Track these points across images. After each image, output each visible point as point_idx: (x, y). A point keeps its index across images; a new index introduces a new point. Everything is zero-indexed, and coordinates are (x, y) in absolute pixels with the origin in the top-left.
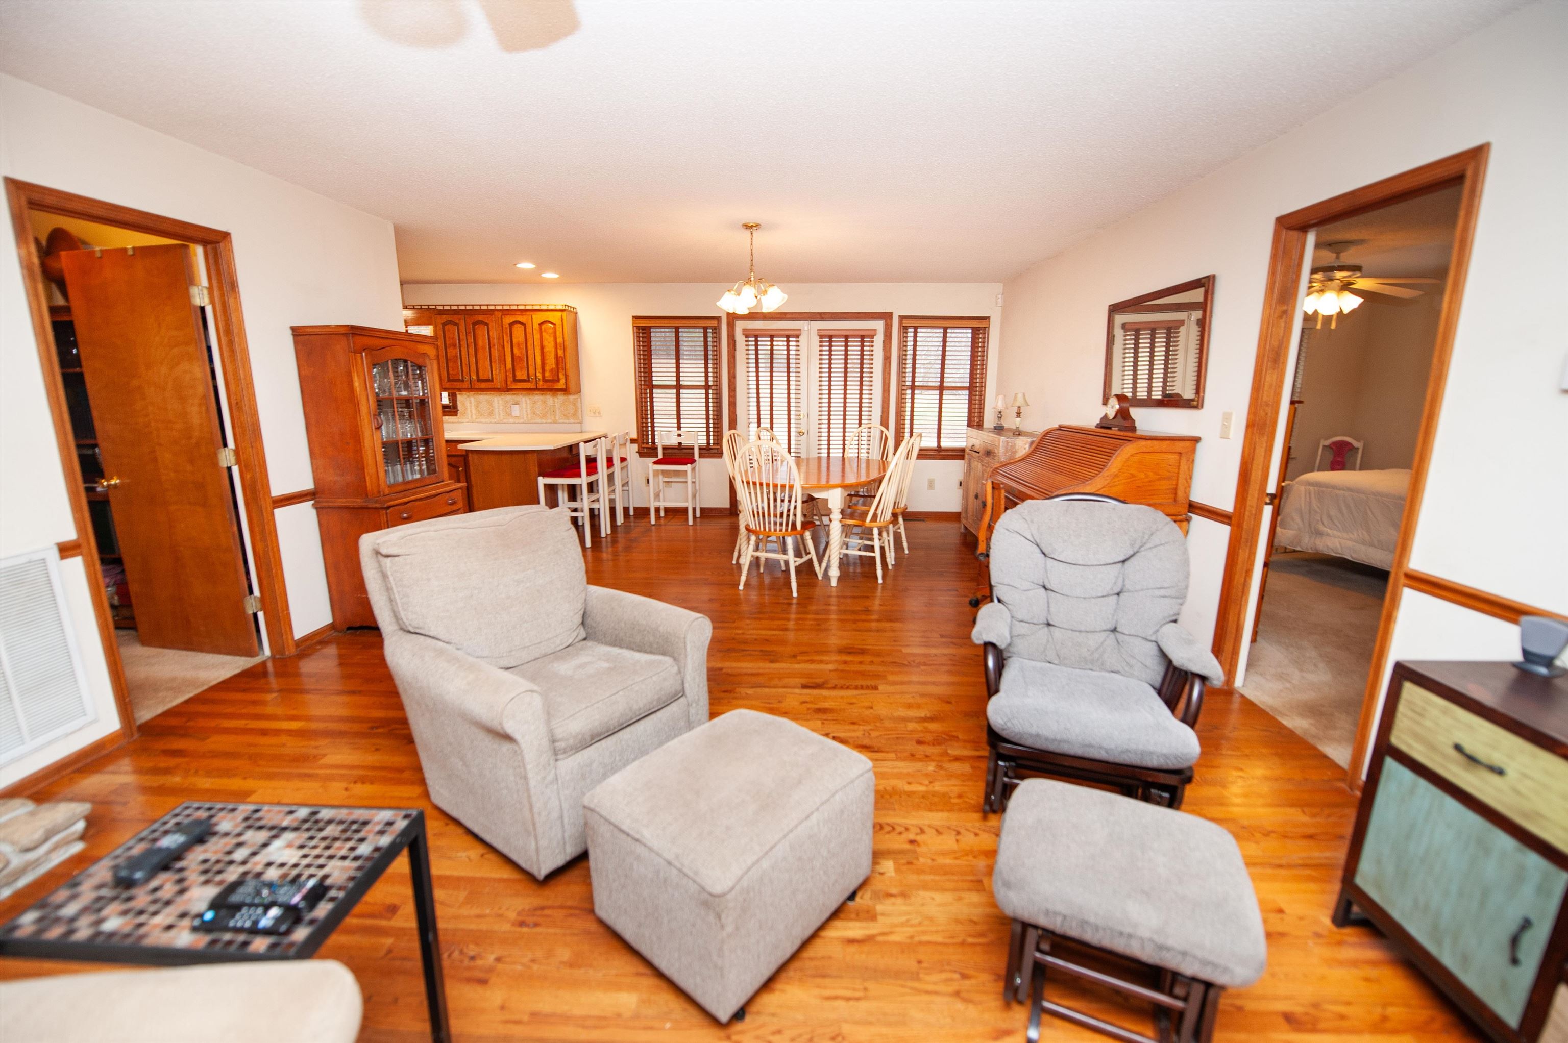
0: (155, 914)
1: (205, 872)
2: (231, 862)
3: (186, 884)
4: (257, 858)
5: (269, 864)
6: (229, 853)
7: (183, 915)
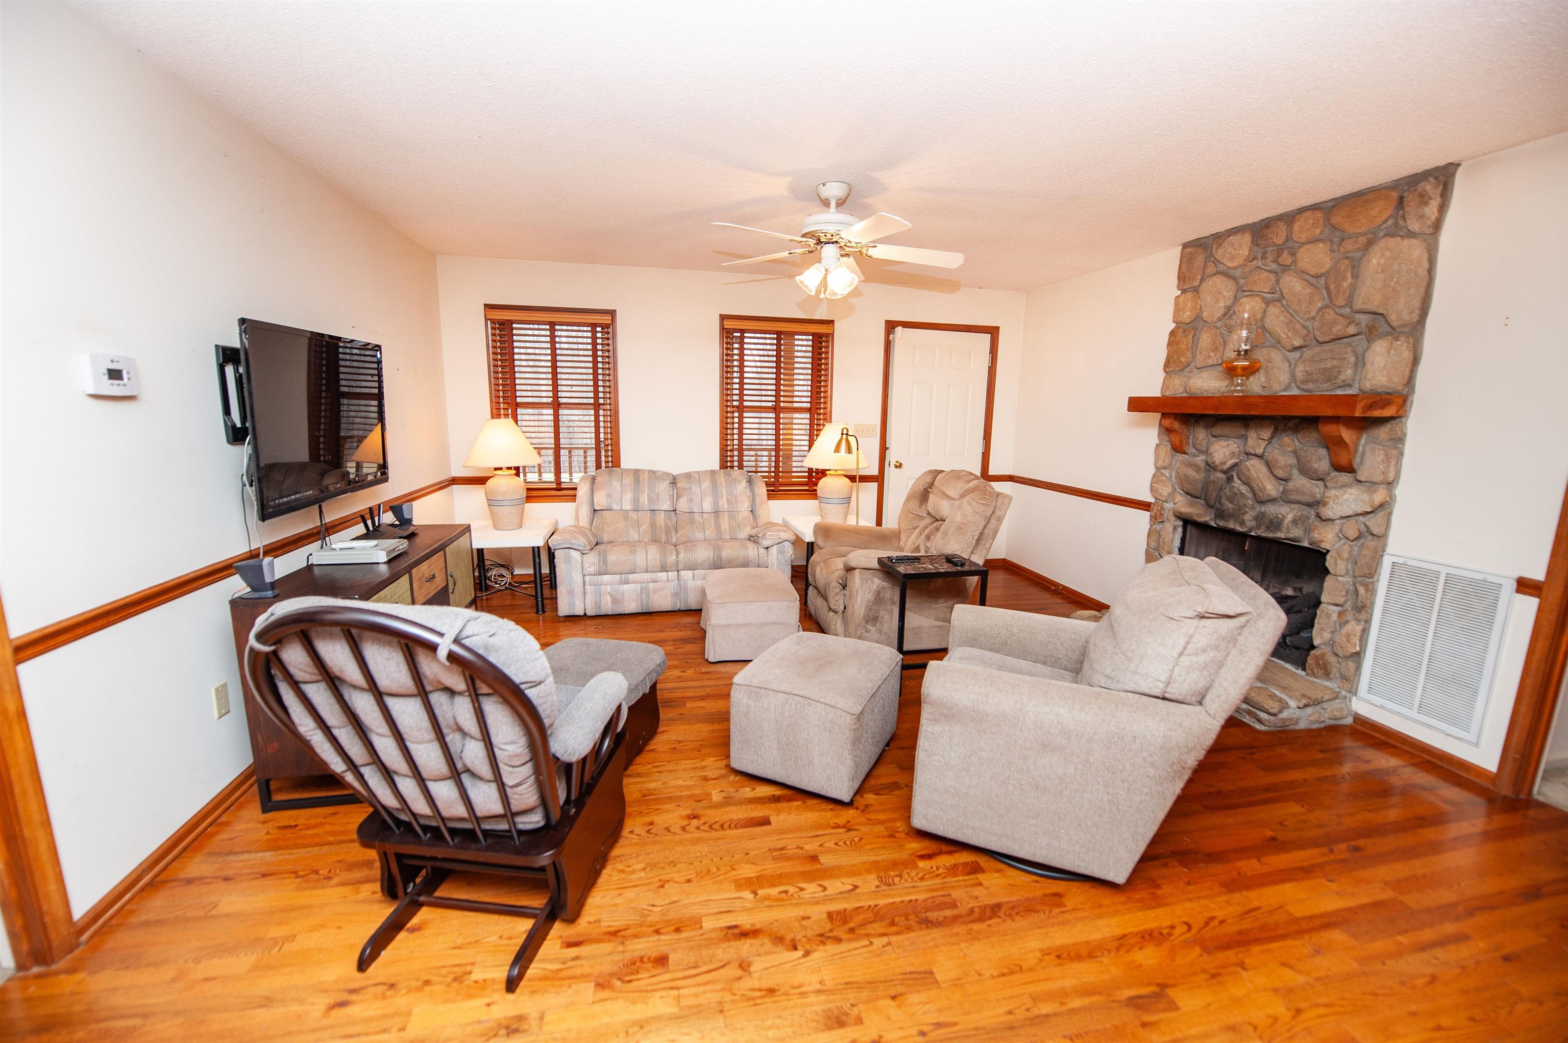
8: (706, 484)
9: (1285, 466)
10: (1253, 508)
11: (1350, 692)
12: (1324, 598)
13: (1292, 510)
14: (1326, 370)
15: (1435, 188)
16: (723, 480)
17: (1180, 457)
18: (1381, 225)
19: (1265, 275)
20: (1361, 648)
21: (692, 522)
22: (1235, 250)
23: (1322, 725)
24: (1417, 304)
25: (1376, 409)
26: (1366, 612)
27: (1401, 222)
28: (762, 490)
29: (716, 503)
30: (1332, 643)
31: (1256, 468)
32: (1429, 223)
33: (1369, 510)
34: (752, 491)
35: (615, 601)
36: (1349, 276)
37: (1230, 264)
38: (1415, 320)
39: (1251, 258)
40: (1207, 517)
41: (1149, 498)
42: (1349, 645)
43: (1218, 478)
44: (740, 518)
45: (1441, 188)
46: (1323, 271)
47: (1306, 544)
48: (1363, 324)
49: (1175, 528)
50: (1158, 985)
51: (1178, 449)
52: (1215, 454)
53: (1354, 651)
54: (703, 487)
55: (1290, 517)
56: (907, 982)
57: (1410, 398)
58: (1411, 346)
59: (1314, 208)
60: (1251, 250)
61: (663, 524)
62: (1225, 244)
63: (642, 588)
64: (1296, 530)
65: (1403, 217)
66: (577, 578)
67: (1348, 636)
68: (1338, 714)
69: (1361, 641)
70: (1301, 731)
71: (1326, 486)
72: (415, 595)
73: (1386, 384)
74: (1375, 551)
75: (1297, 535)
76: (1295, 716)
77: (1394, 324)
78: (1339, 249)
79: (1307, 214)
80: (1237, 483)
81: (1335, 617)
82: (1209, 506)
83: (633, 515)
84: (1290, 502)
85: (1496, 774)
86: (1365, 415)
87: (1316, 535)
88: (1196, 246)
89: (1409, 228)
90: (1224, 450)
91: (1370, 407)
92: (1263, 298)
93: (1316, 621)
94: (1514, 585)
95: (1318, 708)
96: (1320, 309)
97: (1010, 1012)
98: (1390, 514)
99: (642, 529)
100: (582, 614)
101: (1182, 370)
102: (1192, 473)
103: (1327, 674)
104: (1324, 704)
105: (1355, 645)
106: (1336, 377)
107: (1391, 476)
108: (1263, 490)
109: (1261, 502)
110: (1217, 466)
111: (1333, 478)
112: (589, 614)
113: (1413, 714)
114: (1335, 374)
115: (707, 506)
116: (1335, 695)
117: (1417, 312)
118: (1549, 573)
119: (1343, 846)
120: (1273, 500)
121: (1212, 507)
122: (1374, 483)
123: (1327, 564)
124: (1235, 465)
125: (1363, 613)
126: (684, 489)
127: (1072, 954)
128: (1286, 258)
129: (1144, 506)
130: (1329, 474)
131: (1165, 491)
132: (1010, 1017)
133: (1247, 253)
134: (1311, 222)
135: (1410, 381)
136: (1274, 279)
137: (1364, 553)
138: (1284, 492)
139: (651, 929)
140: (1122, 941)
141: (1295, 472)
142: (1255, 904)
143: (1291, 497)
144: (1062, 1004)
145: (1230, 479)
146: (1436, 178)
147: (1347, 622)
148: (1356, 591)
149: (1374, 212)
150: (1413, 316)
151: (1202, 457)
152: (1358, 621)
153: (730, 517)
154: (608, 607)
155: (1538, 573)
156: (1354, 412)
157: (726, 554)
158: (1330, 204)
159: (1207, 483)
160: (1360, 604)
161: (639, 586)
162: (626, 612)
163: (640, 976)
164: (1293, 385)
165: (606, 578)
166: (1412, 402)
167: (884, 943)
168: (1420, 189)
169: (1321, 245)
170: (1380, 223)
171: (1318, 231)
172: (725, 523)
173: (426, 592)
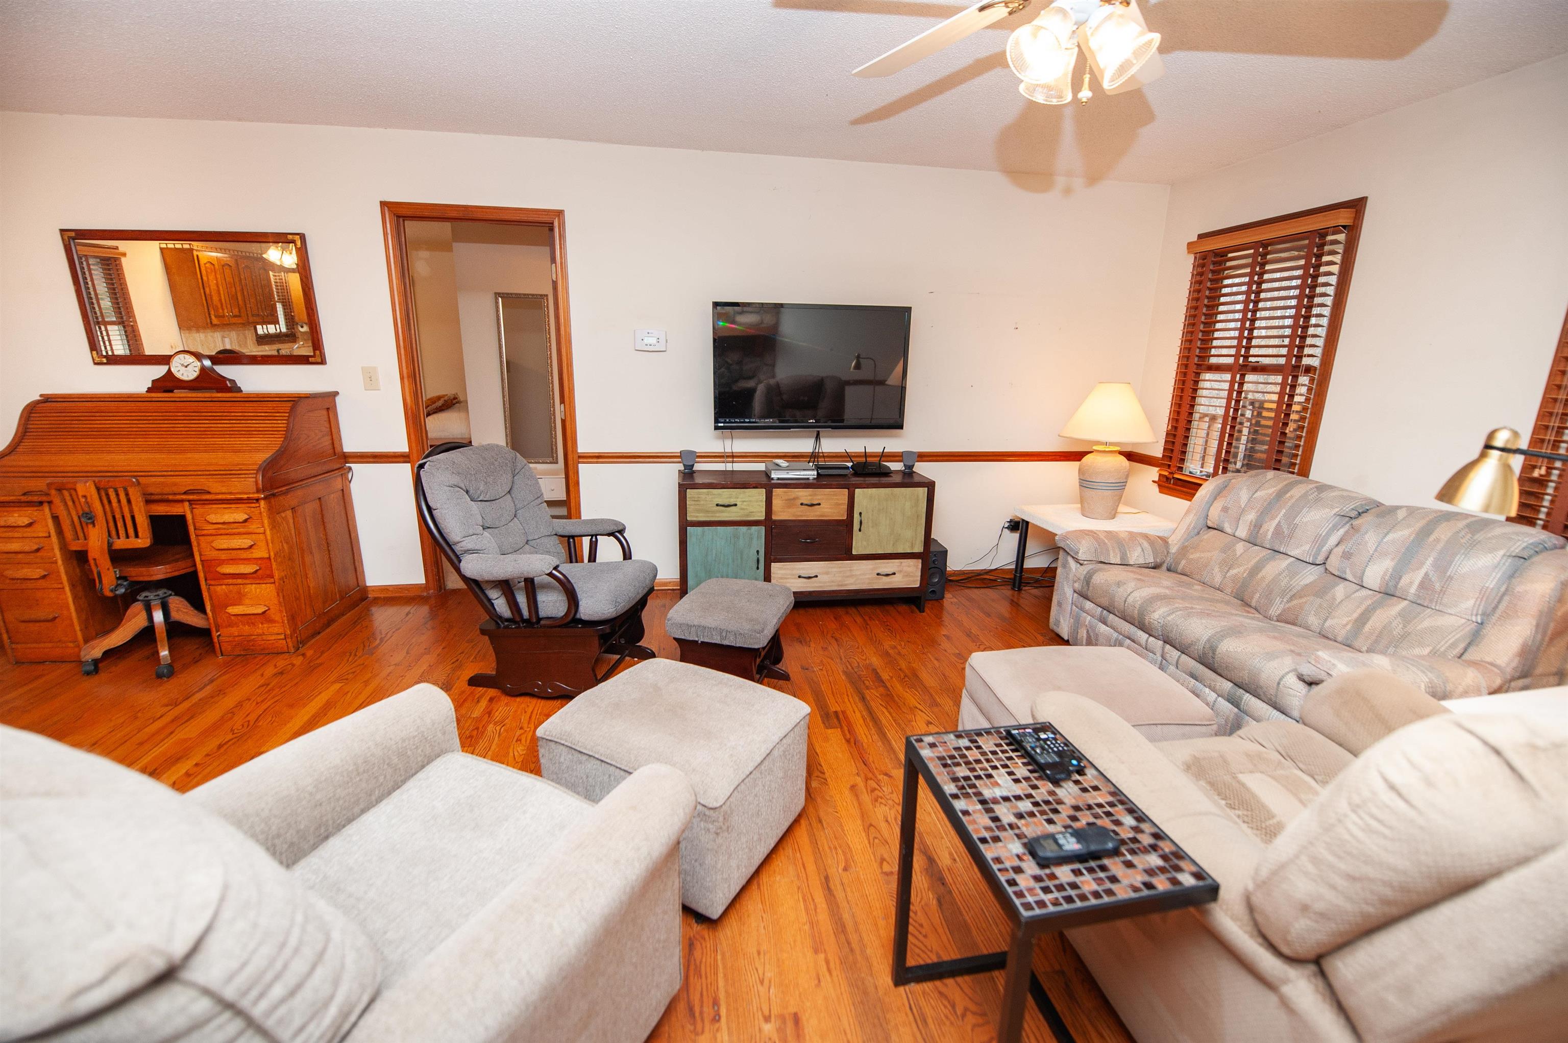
0: (1100, 806)
1: (1056, 811)
2: (1036, 804)
3: (1072, 812)
4: (1019, 792)
5: (1017, 781)
6: (1031, 814)
7: (1085, 790)
8: (1401, 534)
16: (1447, 536)
29: (1397, 575)
54: (1388, 538)
72: (774, 508)
83: (1240, 547)
99: (1233, 572)
100: (1065, 638)
115: (1375, 575)
165: (1088, 604)
173: (799, 513)
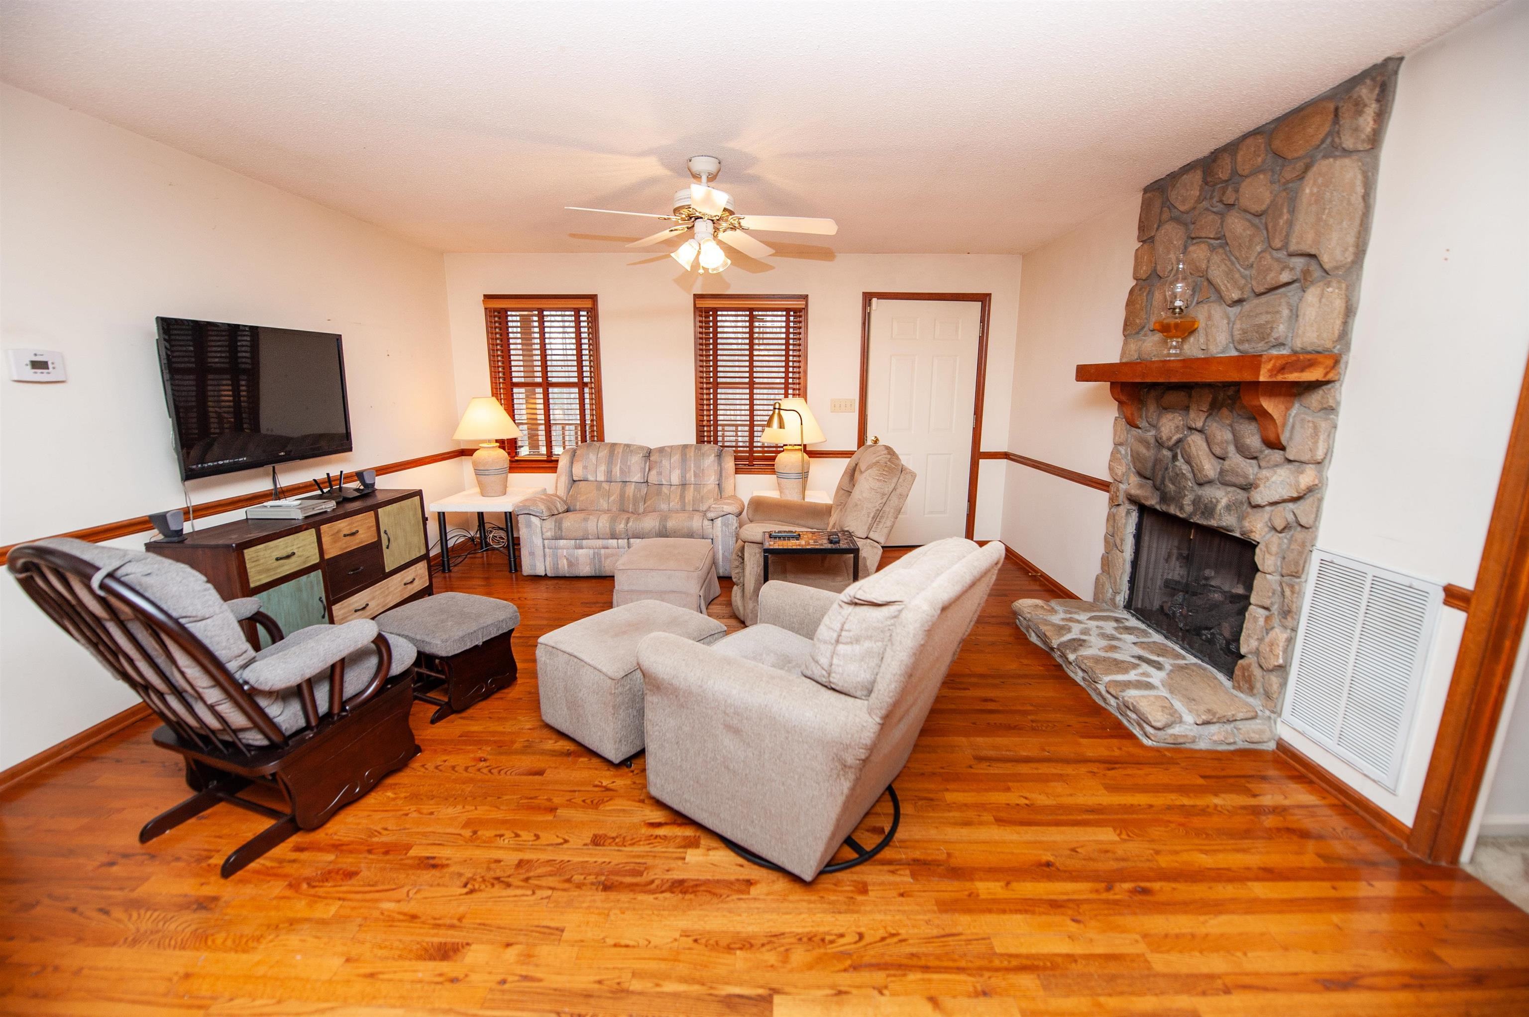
8: (676, 458)
9: (1222, 442)
10: (1193, 490)
11: (1273, 712)
12: (1253, 600)
13: (1227, 493)
14: (1260, 326)
15: (1372, 90)
16: (692, 454)
17: (1135, 432)
18: (1319, 146)
19: (1211, 217)
20: (1285, 660)
21: (659, 493)
22: (1187, 190)
23: (1232, 748)
24: (1351, 239)
25: (1291, 372)
26: (1292, 618)
27: (1337, 140)
28: (729, 464)
29: (683, 476)
30: (1257, 653)
31: (1196, 443)
32: (1363, 136)
33: (1295, 495)
34: (720, 464)
35: (571, 564)
36: (1285, 211)
37: (1182, 208)
38: (1349, 260)
39: (1202, 198)
40: (1153, 501)
41: (1105, 476)
42: (1272, 657)
43: (1164, 456)
44: (705, 490)
45: (1377, 91)
46: (1264, 207)
47: (1237, 535)
48: (1298, 270)
49: (1128, 513)
50: (770, 989)
51: (1132, 424)
52: (1163, 429)
53: (1276, 664)
54: (672, 461)
55: (1224, 502)
56: (534, 934)
57: (1344, 358)
58: (1343, 292)
59: (1256, 132)
60: (1201, 190)
61: (631, 495)
62: (1178, 185)
63: (594, 553)
64: (1229, 518)
65: (1338, 133)
66: (538, 541)
67: (1271, 645)
68: (1256, 737)
69: (1285, 651)
70: (1200, 751)
71: (1260, 467)
72: (325, 547)
73: (1316, 340)
74: (1303, 545)
75: (1229, 523)
76: (1192, 734)
77: (1327, 267)
78: (1279, 181)
79: (1249, 141)
80: (1180, 463)
81: (1261, 622)
82: (1156, 488)
83: (606, 486)
84: (1226, 484)
85: (1412, 831)
86: (1274, 379)
87: (1246, 524)
88: (1154, 190)
89: (1344, 146)
90: (1170, 424)
91: (1282, 369)
92: (1210, 245)
93: (1245, 626)
94: (1442, 595)
95: (1229, 727)
96: (1259, 253)
97: (600, 982)
98: (1320, 500)
99: (612, 499)
100: (543, 574)
101: (1138, 333)
102: (1143, 450)
103: (1251, 690)
104: (1238, 723)
105: (1278, 656)
106: (1269, 335)
107: (1320, 455)
108: (1201, 470)
109: (1200, 485)
110: (1163, 442)
111: (1266, 456)
112: (549, 574)
113: (1331, 744)
114: (1268, 331)
115: (675, 479)
116: (1253, 714)
117: (1351, 250)
118: (1479, 580)
119: (1127, 886)
120: (1210, 482)
121: (1157, 489)
122: (1302, 462)
123: (1256, 559)
124: (1179, 441)
125: (1289, 619)
126: (656, 462)
127: (712, 942)
128: (1230, 198)
129: (1102, 485)
130: (1261, 452)
131: (1120, 470)
132: (597, 986)
133: (1198, 193)
134: (1253, 149)
135: (1344, 336)
136: (1219, 221)
137: (1292, 547)
138: (1222, 472)
139: (366, 848)
140: (773, 939)
141: (1231, 449)
142: (959, 929)
143: (1227, 478)
144: (657, 985)
145: (1175, 458)
146: (1373, 79)
147: (1273, 628)
148: (1283, 592)
149: (1310, 131)
150: (1347, 254)
151: (1153, 432)
152: (1285, 627)
153: (695, 490)
154: (564, 569)
155: (1467, 582)
156: (1258, 375)
157: (671, 524)
158: (1273, 126)
159: (1157, 461)
160: (1286, 608)
161: (591, 551)
162: (581, 575)
163: (326, 884)
164: (1231, 345)
165: (562, 543)
166: (1347, 363)
167: (544, 896)
168: (1355, 96)
169: (1262, 176)
170: (1318, 143)
171: (1260, 160)
172: (690, 494)
173: (345, 546)
